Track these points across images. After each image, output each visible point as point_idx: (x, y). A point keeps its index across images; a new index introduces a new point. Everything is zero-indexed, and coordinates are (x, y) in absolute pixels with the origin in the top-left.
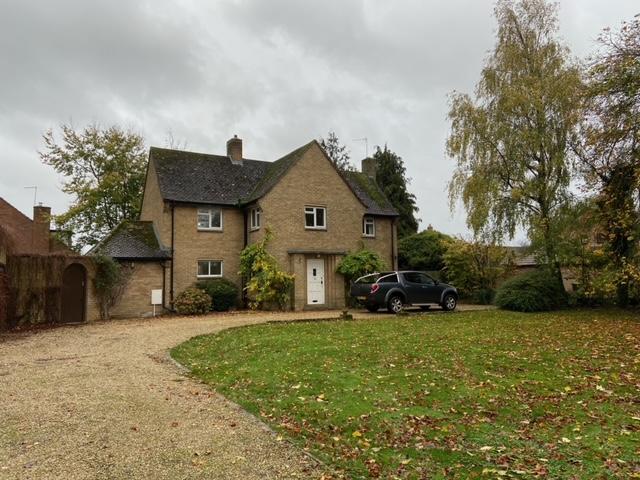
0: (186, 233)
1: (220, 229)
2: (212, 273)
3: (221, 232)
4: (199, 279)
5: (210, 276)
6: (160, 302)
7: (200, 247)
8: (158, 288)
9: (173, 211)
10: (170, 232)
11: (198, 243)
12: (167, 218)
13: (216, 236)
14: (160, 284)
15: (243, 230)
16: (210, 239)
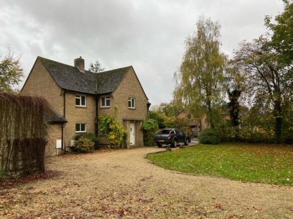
0: (70, 108)
1: (85, 106)
2: (82, 130)
3: (86, 108)
4: (76, 133)
5: (80, 132)
6: (61, 147)
7: (77, 116)
8: (59, 139)
9: (64, 95)
10: (63, 107)
11: (76, 114)
12: (61, 99)
13: (84, 110)
14: (60, 136)
15: (95, 107)
16: (81, 112)
